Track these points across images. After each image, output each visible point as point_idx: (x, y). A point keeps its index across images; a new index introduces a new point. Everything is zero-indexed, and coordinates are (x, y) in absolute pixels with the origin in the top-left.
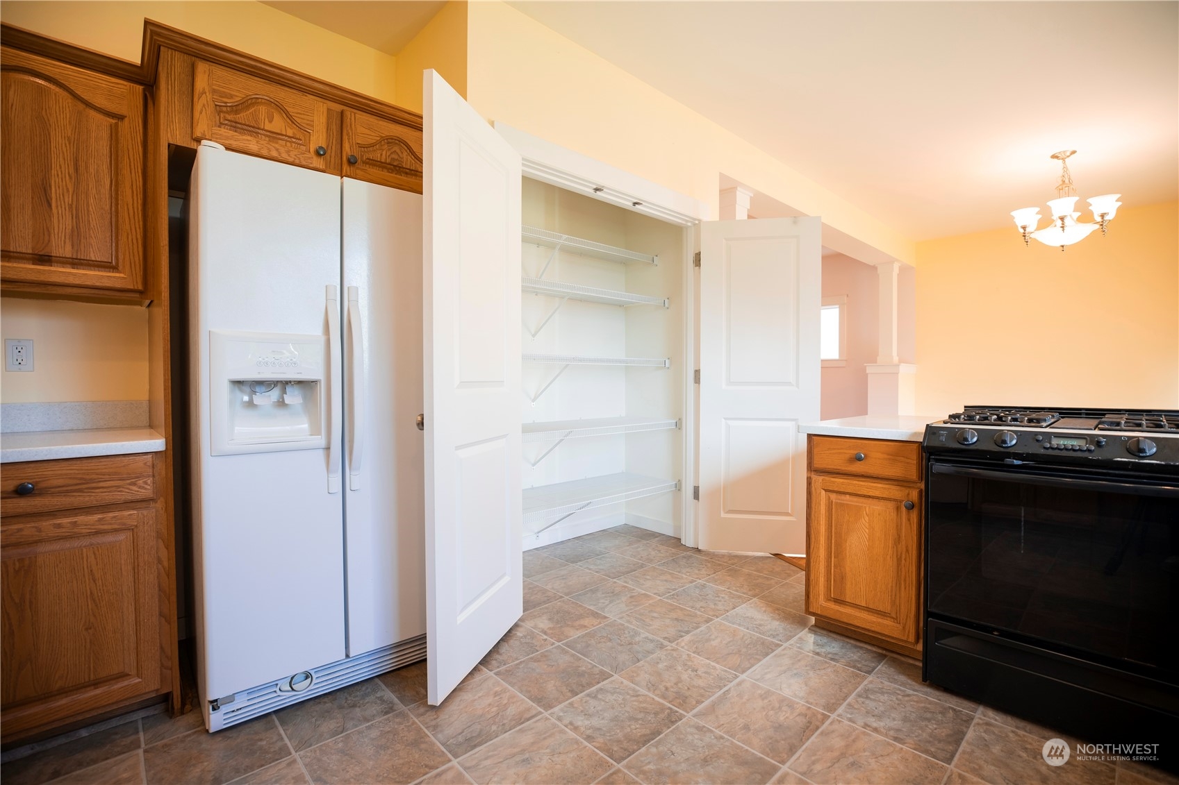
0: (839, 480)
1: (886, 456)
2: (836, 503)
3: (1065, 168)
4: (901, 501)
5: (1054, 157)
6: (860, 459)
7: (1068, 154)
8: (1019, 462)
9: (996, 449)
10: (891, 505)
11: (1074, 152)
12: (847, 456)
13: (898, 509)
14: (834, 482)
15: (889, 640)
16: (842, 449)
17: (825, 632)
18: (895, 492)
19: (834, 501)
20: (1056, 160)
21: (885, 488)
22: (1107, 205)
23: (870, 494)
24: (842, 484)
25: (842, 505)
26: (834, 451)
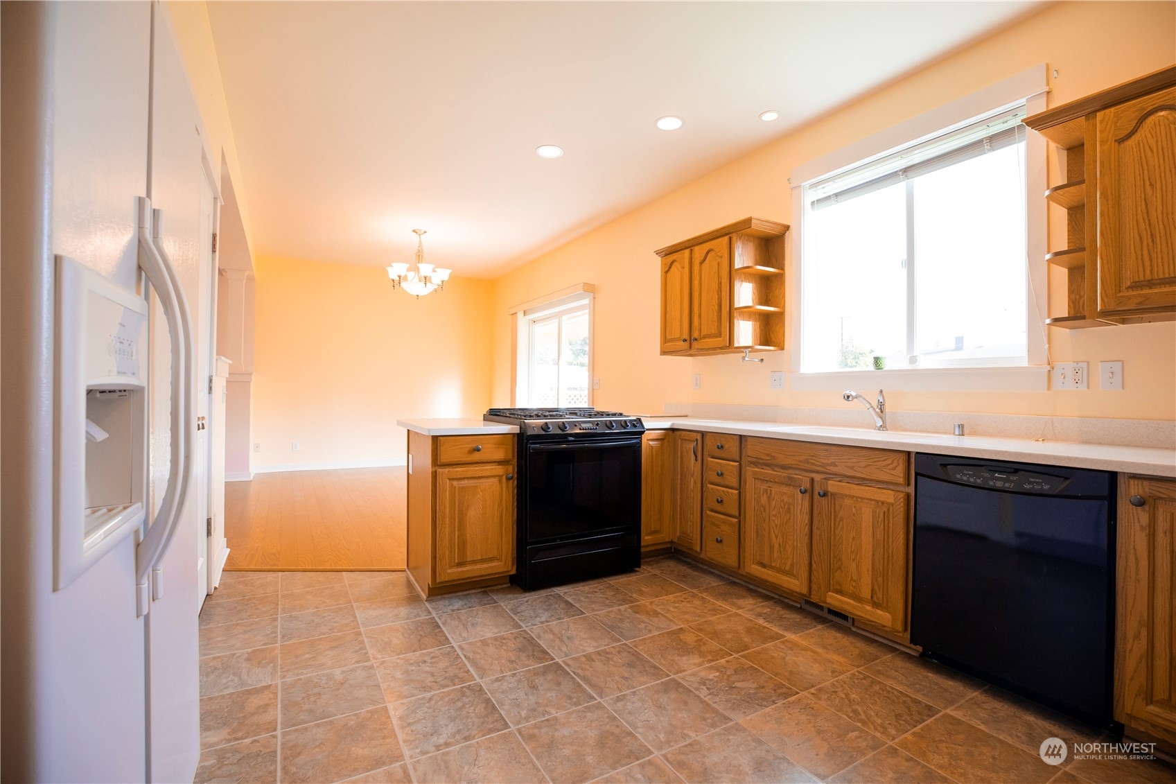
0: (460, 469)
1: (496, 446)
2: (459, 488)
3: (420, 242)
4: (502, 476)
5: (414, 231)
6: (478, 450)
7: (422, 232)
8: (573, 439)
9: (560, 432)
10: (496, 480)
11: (425, 232)
12: (467, 449)
13: (500, 481)
14: (457, 471)
15: (491, 577)
16: (463, 444)
17: (439, 597)
18: (499, 470)
19: (457, 486)
20: (415, 234)
21: (492, 469)
22: (443, 274)
23: (484, 475)
24: (463, 471)
25: (463, 488)
26: (457, 447)
